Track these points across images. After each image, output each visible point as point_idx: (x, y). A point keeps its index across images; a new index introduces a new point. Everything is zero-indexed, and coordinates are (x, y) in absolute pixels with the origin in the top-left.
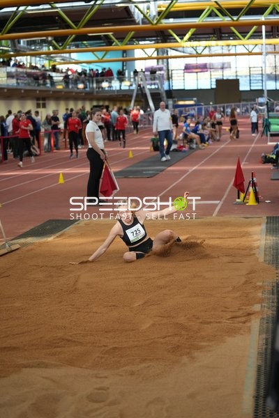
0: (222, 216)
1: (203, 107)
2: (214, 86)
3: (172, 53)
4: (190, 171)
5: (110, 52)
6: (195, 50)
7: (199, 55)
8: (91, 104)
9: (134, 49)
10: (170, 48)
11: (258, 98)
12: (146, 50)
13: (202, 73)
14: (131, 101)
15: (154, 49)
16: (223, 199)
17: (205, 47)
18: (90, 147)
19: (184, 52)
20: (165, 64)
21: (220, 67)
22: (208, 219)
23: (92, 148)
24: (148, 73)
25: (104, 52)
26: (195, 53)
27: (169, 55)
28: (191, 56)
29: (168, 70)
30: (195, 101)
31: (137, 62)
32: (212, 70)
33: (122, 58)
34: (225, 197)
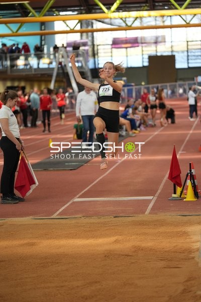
0: (156, 214)
1: (134, 88)
2: (146, 64)
3: (97, 25)
4: (120, 162)
5: (25, 25)
6: (125, 22)
7: (129, 28)
8: (4, 84)
9: (54, 21)
10: (96, 20)
11: (197, 76)
12: (68, 22)
13: (132, 49)
14: (50, 81)
15: (77, 21)
16: (157, 194)
17: (136, 18)
18: (4, 135)
19: (111, 24)
20: (90, 38)
21: (153, 41)
22: (140, 218)
23: (6, 137)
24: (70, 49)
25: (19, 25)
26: (123, 25)
27: (95, 27)
28: (120, 29)
29: (93, 45)
30: (124, 81)
31: (57, 37)
32: (144, 45)
33: (39, 31)
34: (159, 191)
